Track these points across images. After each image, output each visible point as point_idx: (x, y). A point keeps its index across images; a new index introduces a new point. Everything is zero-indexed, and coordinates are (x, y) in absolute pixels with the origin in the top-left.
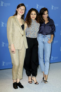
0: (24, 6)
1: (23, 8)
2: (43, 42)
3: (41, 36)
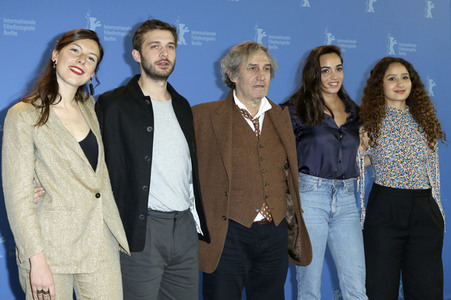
2: (331, 215)
3: (320, 189)
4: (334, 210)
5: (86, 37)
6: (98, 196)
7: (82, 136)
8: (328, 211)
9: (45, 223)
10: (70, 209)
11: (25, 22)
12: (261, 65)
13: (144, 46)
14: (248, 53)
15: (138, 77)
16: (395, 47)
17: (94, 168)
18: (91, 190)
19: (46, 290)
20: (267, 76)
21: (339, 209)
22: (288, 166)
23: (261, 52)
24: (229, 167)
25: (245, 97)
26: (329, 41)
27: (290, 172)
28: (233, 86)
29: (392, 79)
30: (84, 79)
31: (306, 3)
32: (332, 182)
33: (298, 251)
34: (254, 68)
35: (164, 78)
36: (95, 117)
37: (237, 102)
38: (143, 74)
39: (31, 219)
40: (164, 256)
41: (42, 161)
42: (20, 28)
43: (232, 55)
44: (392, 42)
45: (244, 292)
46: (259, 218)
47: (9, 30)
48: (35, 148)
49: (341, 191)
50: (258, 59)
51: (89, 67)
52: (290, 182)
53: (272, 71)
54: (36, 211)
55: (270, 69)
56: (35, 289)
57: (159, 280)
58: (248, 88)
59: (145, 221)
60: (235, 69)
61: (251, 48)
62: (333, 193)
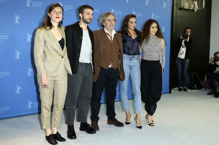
1: (58, 9)
2: (130, 66)
3: (127, 58)
4: (131, 64)
6: (63, 57)
7: (60, 39)
9: (46, 65)
10: (54, 61)
12: (112, 19)
13: (84, 13)
14: (107, 16)
15: (79, 22)
16: (154, 17)
17: (63, 50)
18: (61, 56)
19: (46, 85)
20: (114, 23)
21: (133, 64)
22: (120, 51)
23: (111, 15)
24: (102, 51)
25: (108, 29)
26: (134, 13)
27: (121, 53)
28: (103, 26)
31: (127, 2)
32: (131, 56)
33: (121, 77)
34: (110, 20)
35: (88, 23)
36: (64, 33)
37: (105, 31)
38: (82, 21)
39: (42, 63)
40: (83, 76)
41: (47, 46)
43: (103, 17)
44: (153, 15)
45: (104, 88)
46: (110, 66)
48: (45, 42)
49: (133, 59)
50: (111, 17)
52: (120, 56)
53: (115, 21)
54: (44, 61)
55: (115, 20)
56: (43, 84)
57: (81, 83)
58: (108, 26)
59: (78, 65)
60: (104, 21)
61: (108, 14)
62: (131, 59)
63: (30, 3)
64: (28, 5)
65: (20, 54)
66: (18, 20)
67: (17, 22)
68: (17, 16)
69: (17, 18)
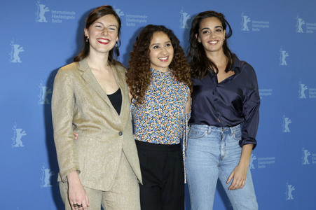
0: (115, 15)
2: (221, 158)
3: (211, 136)
4: (223, 153)
5: (105, 14)
6: (121, 133)
8: (218, 154)
11: (67, 13)
17: (119, 113)
19: (80, 204)
21: (227, 152)
29: (157, 47)
30: (111, 45)
42: (64, 17)
47: (56, 19)
49: (229, 137)
51: (113, 36)
56: (72, 203)
62: (222, 137)
63: (46, 14)
64: (42, 18)
65: (24, 134)
66: (20, 54)
67: (16, 58)
68: (16, 46)
69: (17, 50)
